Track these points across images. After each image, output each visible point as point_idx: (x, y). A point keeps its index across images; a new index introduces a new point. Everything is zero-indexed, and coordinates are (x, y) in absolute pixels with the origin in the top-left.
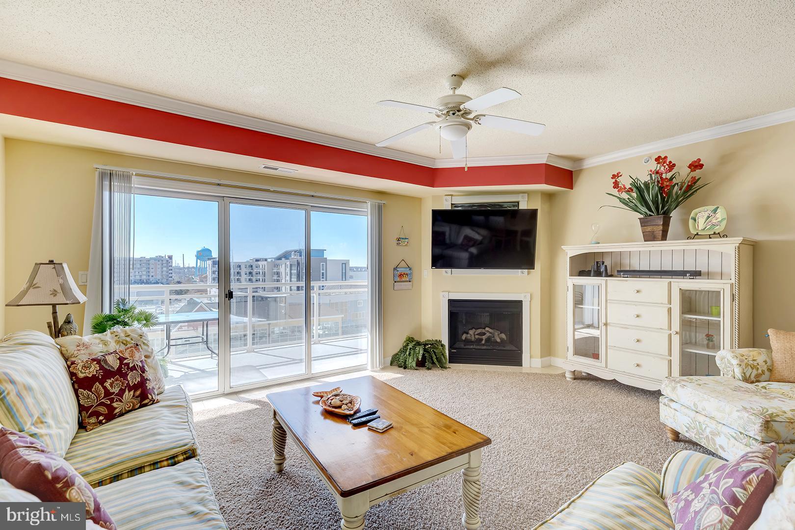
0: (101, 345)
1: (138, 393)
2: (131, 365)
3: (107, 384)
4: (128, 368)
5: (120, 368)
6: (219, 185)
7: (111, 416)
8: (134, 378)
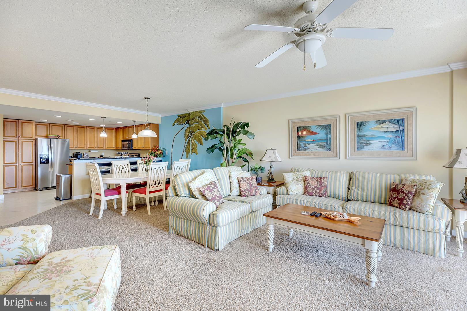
5: (400, 189)
7: (391, 204)
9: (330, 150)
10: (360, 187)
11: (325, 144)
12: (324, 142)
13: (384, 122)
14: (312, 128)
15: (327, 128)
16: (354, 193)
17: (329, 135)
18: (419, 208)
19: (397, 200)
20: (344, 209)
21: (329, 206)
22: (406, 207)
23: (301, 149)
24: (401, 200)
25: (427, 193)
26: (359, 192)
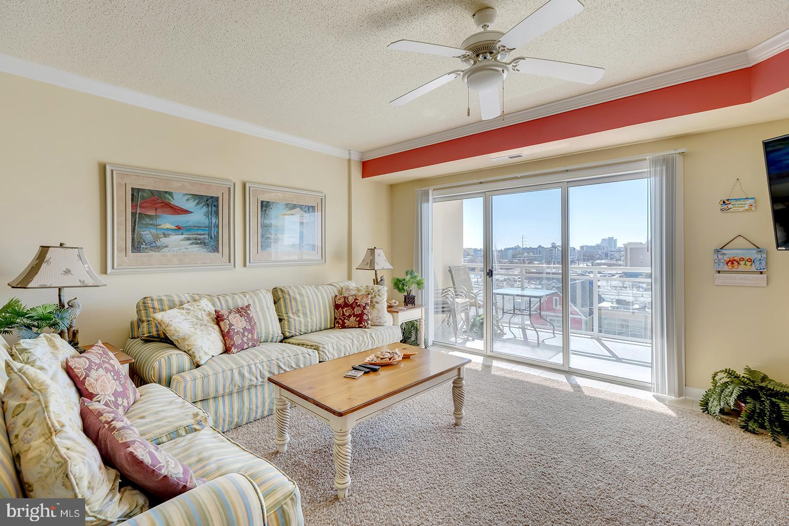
0: (356, 291)
1: (358, 319)
2: (358, 304)
3: (344, 310)
4: (356, 305)
5: (353, 303)
6: (481, 183)
7: (343, 327)
8: (357, 310)
9: (216, 249)
10: (301, 311)
11: (207, 237)
12: (203, 233)
13: (294, 207)
14: (175, 197)
15: (211, 203)
16: (295, 323)
17: (213, 218)
18: (378, 321)
19: (354, 317)
20: (320, 352)
21: (300, 355)
22: (368, 324)
23: (144, 246)
24: (361, 316)
25: (381, 301)
26: (303, 321)
